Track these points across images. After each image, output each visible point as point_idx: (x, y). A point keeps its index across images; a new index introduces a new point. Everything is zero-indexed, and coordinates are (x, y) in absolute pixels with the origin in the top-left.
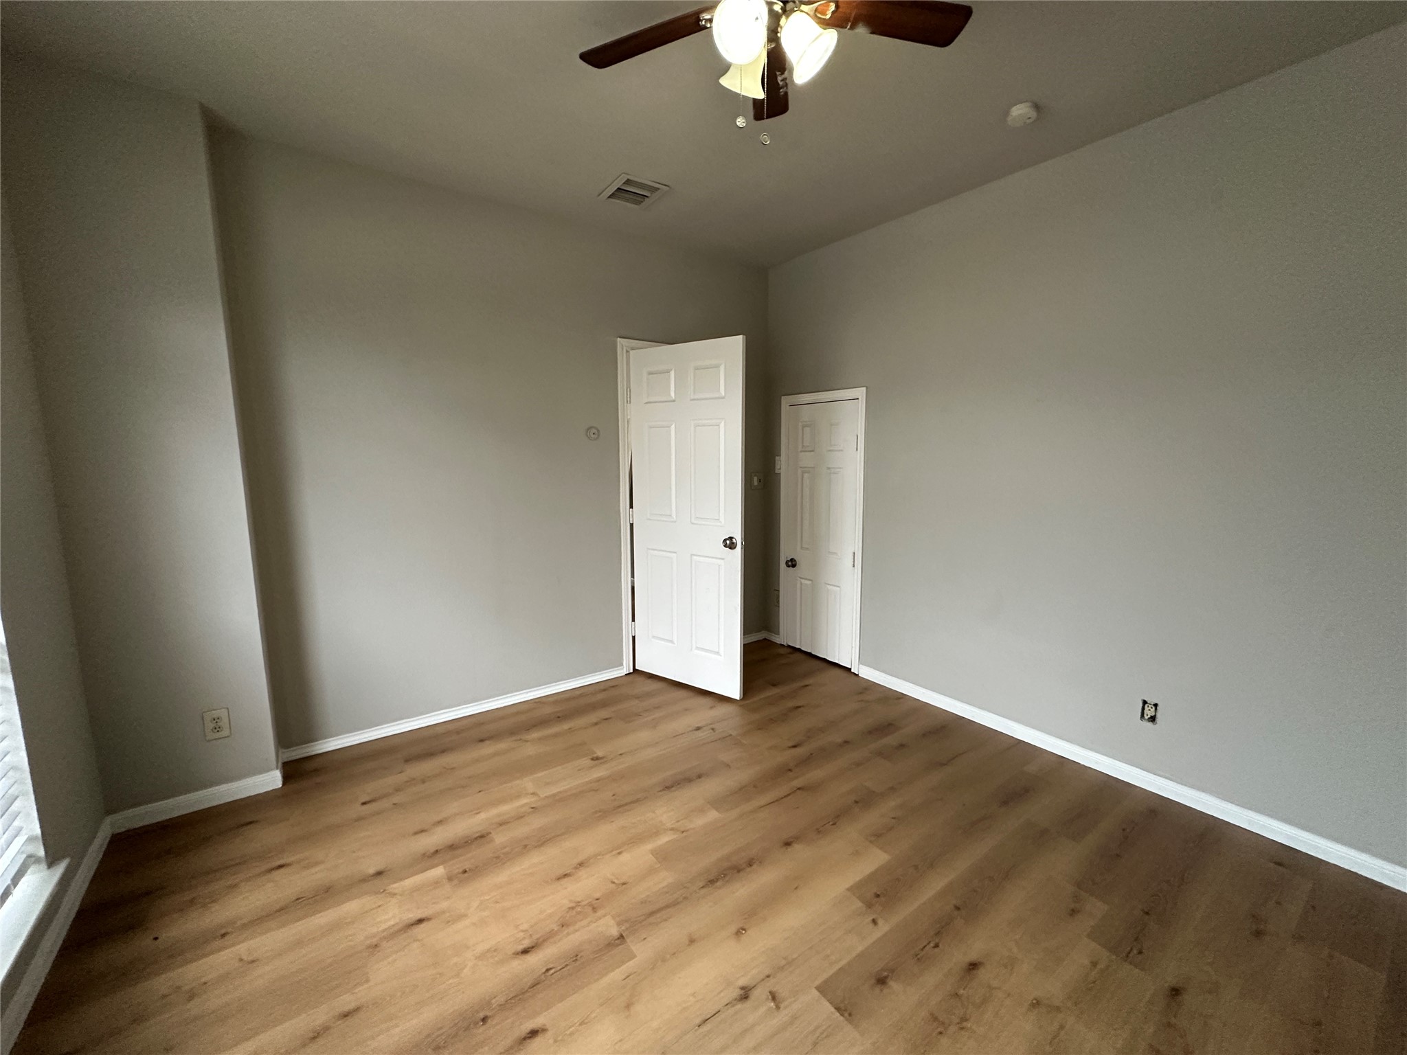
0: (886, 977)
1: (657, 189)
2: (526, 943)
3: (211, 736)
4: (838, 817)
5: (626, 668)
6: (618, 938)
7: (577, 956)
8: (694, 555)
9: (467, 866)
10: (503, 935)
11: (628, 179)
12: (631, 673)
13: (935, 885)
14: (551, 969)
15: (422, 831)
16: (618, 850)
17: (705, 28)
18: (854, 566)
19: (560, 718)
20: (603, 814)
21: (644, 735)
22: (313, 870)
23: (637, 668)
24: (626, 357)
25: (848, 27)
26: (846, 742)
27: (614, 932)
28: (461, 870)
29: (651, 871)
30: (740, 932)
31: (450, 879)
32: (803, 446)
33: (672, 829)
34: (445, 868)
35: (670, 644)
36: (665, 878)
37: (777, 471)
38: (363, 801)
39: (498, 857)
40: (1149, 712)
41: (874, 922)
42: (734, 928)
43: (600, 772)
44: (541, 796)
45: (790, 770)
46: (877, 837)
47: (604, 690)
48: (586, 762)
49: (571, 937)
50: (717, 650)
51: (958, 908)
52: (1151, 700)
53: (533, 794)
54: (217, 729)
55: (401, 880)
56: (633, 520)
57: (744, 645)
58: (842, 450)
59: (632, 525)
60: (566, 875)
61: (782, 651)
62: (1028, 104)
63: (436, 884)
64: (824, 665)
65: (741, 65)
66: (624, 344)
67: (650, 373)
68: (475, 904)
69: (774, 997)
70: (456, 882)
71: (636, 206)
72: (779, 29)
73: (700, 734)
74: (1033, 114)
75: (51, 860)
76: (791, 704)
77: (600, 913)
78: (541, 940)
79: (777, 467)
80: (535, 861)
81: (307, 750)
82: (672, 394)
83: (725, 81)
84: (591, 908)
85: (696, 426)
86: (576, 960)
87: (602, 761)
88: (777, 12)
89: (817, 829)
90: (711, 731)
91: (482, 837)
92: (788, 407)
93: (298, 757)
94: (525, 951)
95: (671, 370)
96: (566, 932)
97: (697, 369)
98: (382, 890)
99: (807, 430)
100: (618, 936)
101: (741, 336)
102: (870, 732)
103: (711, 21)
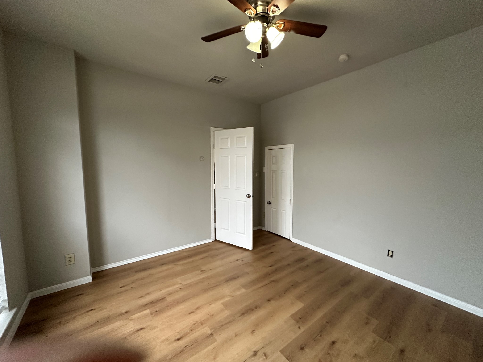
0: (304, 347)
1: (225, 79)
2: (178, 337)
3: (68, 263)
4: (286, 291)
5: (212, 239)
6: (211, 335)
7: (196, 341)
8: (236, 200)
9: (157, 309)
10: (170, 334)
11: (215, 76)
12: (214, 241)
13: (319, 314)
14: (187, 346)
15: (142, 297)
16: (210, 303)
17: (242, 31)
18: (290, 204)
19: (190, 256)
20: (205, 290)
21: (219, 263)
22: (103, 311)
23: (216, 239)
24: (214, 133)
25: (288, 31)
26: (289, 265)
27: (209, 332)
28: (155, 311)
29: (222, 311)
30: (253, 332)
31: (151, 314)
32: (273, 163)
33: (229, 296)
34: (150, 310)
35: (228, 231)
36: (227, 313)
37: (264, 172)
38: (120, 286)
39: (168, 306)
40: (390, 254)
41: (299, 328)
42: (251, 330)
43: (204, 276)
44: (183, 284)
45: (269, 275)
46: (300, 298)
47: (205, 247)
48: (199, 272)
49: (194, 334)
50: (244, 233)
51: (328, 323)
52: (391, 250)
53: (181, 283)
54: (70, 261)
55: (134, 314)
56: (215, 188)
57: (253, 231)
58: (286, 165)
59: (215, 190)
60: (192, 312)
61: (266, 233)
62: (345, 55)
63: (147, 315)
64: (280, 238)
65: (254, 43)
66: (213, 129)
67: (222, 139)
68: (160, 323)
69: (265, 355)
70: (153, 315)
71: (217, 84)
72: (266, 32)
73: (238, 262)
74: (347, 58)
75: (10, 308)
76: (270, 251)
77: (204, 325)
78: (183, 335)
79: (264, 170)
80: (181, 308)
81: (101, 268)
82: (229, 146)
83: (249, 47)
84: (201, 324)
85: (237, 156)
86: (196, 342)
87: (205, 272)
88: (266, 27)
89: (279, 295)
90: (242, 261)
91: (163, 299)
92: (268, 150)
93: (97, 271)
94: (178, 340)
95: (229, 138)
96: (192, 332)
97: (237, 138)
98: (127, 318)
99: (274, 158)
100: (211, 333)
101: (252, 127)
102: (296, 261)
103: (244, 29)
